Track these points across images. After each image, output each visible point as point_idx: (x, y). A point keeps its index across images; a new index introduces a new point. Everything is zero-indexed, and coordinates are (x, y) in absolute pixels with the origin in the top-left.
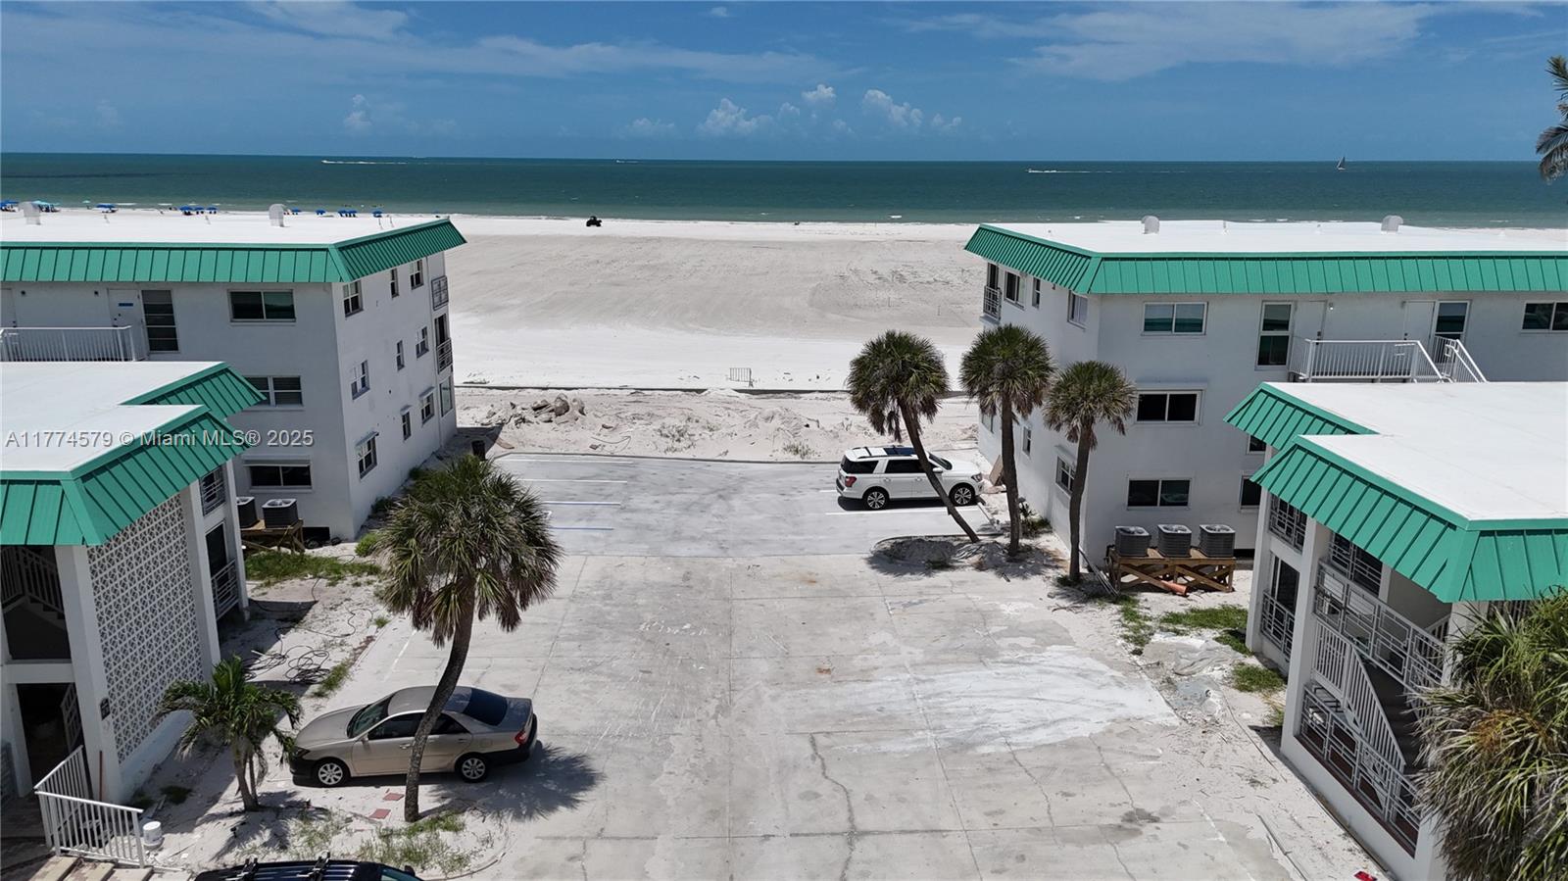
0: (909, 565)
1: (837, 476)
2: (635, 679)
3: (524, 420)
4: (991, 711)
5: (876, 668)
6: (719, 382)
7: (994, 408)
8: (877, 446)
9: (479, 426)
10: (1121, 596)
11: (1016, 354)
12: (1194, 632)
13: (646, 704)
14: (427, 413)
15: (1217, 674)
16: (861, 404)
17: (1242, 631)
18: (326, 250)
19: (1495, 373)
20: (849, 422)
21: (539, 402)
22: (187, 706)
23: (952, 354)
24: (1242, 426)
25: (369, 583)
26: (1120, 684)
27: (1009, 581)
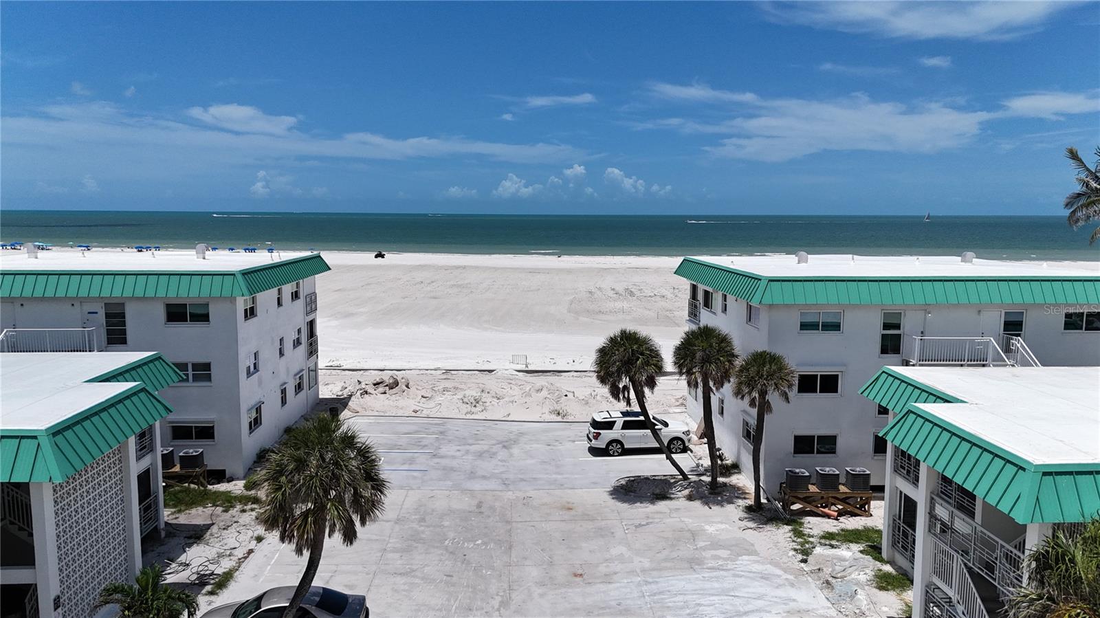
0: (639, 497)
1: (588, 432)
2: (441, 581)
3: (366, 392)
4: (699, 605)
5: (616, 573)
6: (505, 365)
7: (697, 383)
8: (614, 410)
9: (335, 397)
10: (792, 520)
11: (711, 346)
12: (844, 546)
13: (448, 600)
14: (299, 388)
15: (863, 578)
16: (603, 380)
17: (879, 546)
18: (234, 275)
19: (1047, 360)
20: (595, 393)
21: (378, 380)
22: (117, 601)
23: (667, 345)
24: (871, 397)
25: (252, 510)
26: (792, 585)
27: (711, 508)
